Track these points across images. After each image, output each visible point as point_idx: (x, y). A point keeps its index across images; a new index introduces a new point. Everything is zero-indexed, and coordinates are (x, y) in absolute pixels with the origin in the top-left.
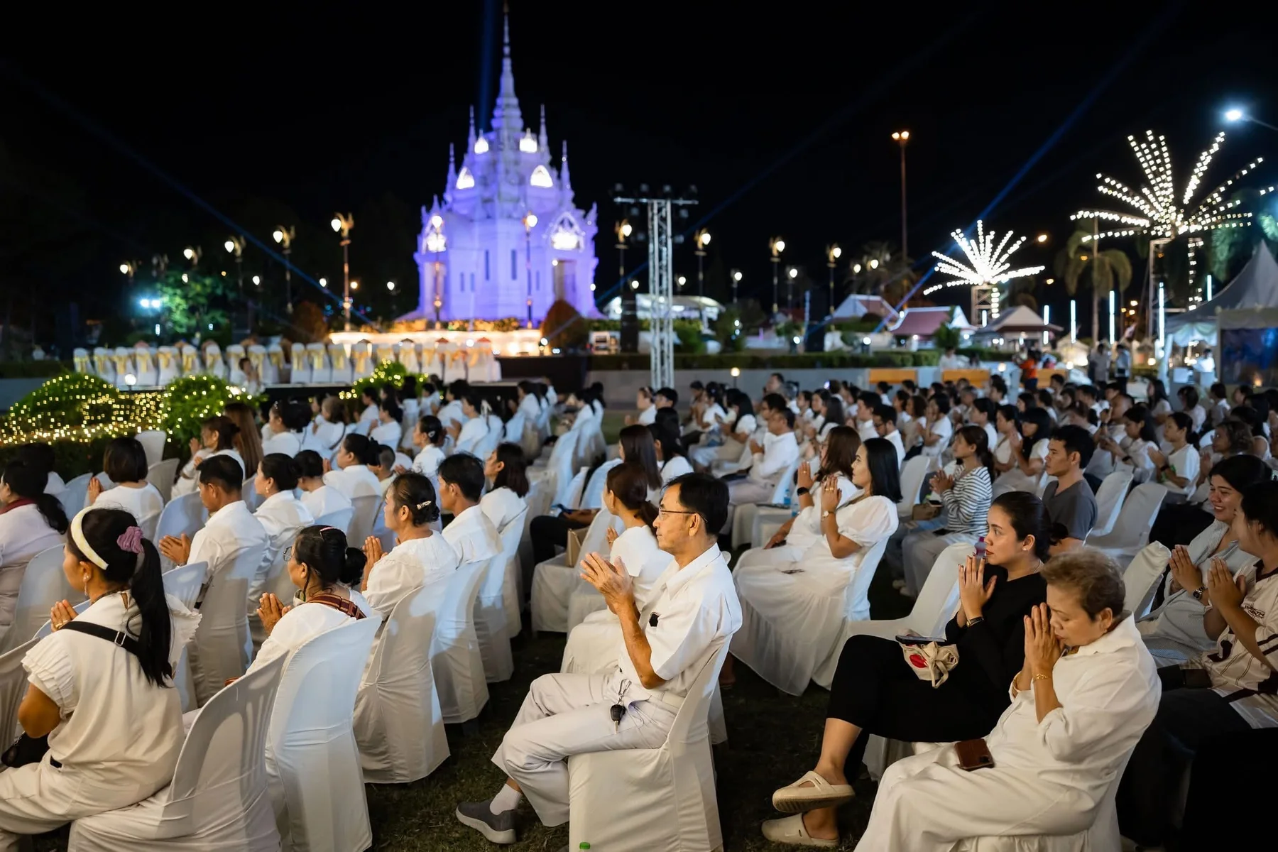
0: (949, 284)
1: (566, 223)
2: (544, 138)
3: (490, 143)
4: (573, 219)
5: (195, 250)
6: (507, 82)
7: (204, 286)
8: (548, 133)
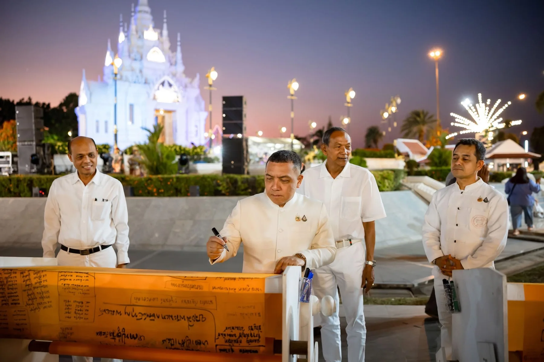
0: (461, 133)
1: (166, 84)
2: (165, 32)
4: (172, 82)
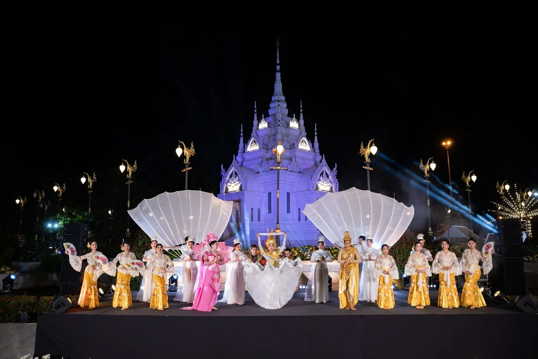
1: (324, 175)
2: (302, 121)
3: (269, 124)
5: (61, 186)
6: (278, 86)
7: (84, 216)
8: (304, 119)
